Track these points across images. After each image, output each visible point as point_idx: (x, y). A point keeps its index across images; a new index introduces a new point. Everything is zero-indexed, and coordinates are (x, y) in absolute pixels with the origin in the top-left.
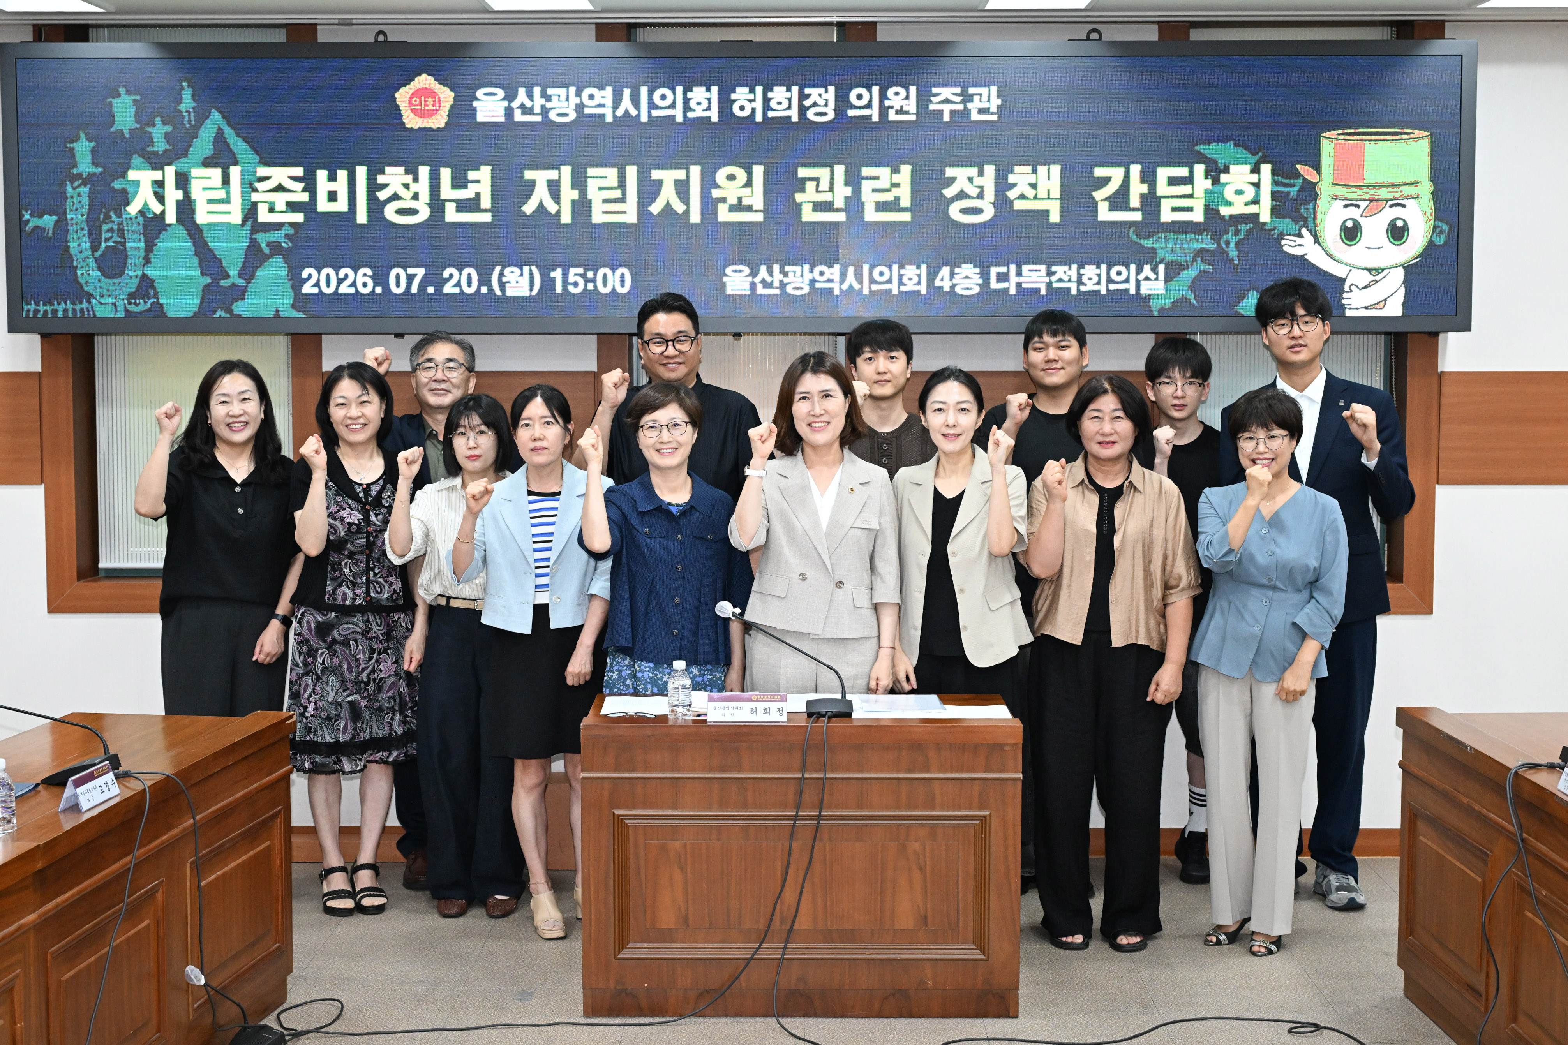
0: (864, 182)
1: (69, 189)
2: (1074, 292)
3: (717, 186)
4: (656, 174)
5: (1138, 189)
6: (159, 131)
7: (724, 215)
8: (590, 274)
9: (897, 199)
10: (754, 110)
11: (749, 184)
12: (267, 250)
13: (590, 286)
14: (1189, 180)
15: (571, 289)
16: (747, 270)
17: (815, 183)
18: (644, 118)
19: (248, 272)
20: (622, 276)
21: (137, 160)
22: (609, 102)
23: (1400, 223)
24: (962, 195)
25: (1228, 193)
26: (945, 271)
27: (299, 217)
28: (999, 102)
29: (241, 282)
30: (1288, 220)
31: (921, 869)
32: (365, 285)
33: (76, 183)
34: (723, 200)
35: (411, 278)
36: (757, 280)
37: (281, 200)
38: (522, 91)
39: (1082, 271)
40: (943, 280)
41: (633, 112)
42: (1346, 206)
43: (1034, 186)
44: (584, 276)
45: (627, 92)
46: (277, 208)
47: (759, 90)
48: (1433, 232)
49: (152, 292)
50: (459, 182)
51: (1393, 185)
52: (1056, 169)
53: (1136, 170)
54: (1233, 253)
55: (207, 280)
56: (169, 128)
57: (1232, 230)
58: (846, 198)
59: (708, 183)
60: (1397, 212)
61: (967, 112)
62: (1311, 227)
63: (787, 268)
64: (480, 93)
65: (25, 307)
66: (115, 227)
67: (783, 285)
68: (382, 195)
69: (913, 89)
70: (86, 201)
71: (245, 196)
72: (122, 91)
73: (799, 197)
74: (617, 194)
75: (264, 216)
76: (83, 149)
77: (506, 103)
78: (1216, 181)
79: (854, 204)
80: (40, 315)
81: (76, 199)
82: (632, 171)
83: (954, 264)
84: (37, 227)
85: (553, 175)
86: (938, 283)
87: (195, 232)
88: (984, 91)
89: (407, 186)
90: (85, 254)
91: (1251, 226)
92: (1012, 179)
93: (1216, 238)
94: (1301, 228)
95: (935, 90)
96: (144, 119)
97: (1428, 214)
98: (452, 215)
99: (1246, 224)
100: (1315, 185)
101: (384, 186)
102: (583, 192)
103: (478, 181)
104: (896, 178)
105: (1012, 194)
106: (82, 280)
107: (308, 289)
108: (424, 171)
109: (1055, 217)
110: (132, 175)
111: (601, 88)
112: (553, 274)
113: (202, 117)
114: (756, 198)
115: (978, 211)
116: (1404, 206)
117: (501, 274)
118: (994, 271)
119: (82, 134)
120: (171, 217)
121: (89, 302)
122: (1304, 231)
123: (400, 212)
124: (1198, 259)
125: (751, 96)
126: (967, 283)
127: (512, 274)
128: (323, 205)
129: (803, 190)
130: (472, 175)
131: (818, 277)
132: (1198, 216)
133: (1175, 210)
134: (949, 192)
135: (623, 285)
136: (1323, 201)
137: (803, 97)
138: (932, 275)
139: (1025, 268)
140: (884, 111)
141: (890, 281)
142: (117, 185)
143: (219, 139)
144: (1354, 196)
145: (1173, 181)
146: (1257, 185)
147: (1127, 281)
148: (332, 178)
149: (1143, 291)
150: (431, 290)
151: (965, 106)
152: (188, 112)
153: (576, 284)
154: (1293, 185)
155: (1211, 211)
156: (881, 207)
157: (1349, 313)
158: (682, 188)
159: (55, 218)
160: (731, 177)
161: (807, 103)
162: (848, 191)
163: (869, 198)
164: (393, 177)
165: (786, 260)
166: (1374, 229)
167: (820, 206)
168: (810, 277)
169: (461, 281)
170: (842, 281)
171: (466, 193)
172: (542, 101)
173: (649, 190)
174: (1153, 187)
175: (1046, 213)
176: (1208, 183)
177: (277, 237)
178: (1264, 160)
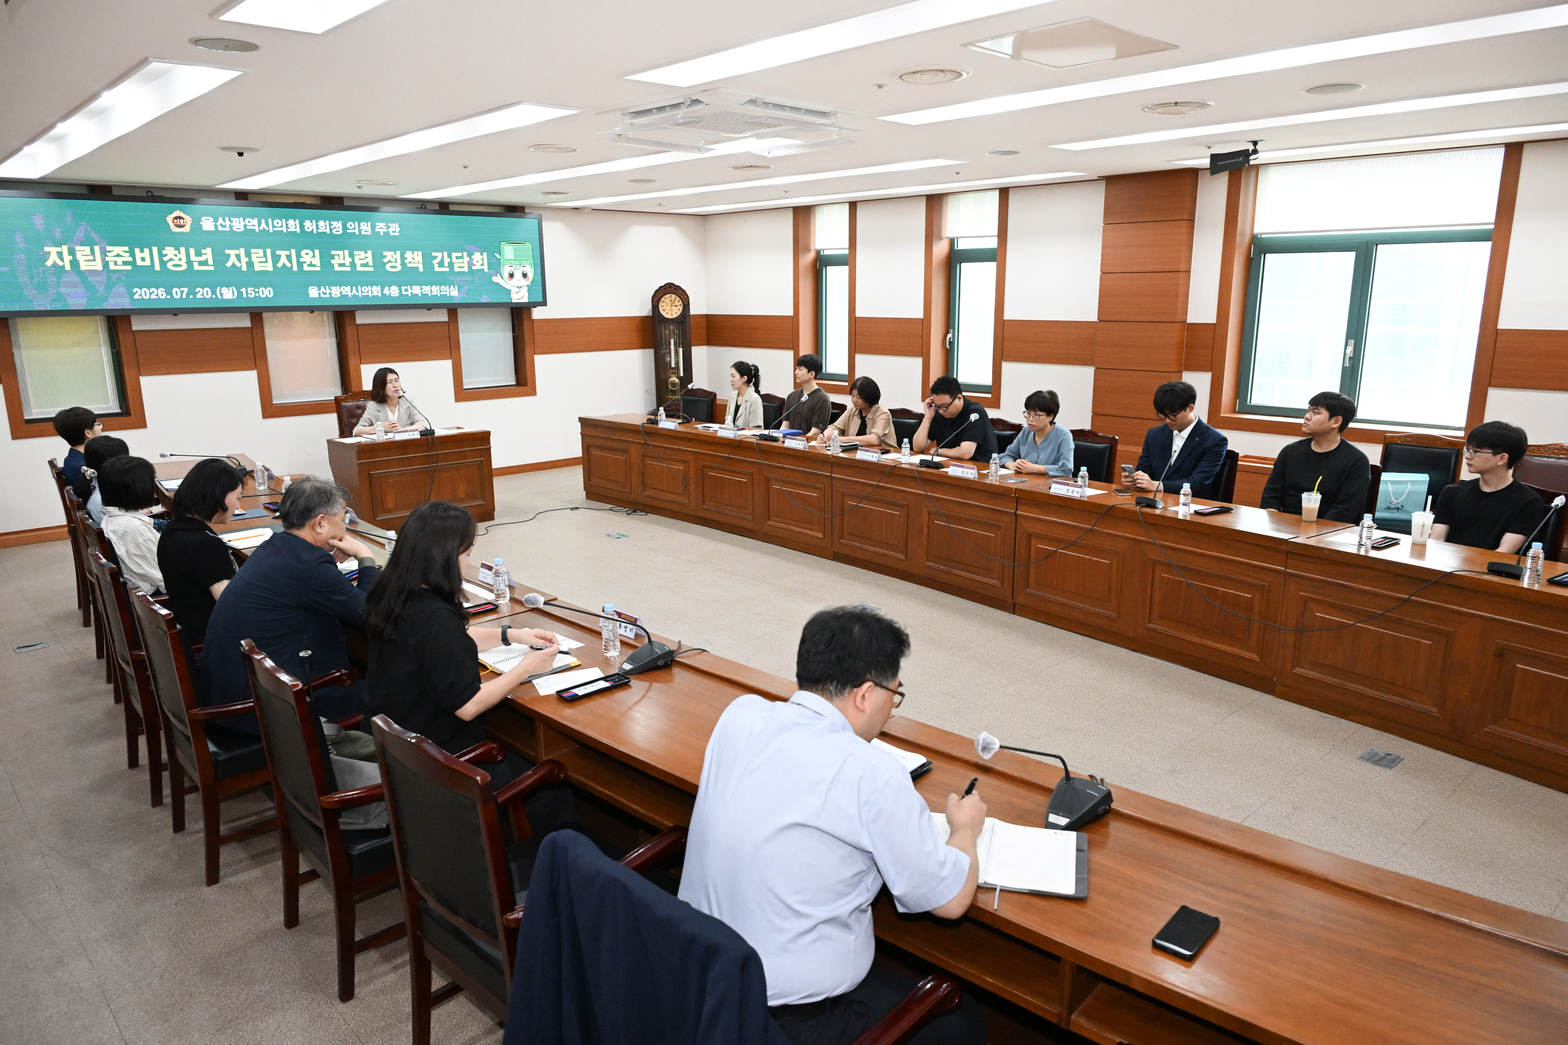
0: (355, 256)
1: (15, 255)
2: (430, 295)
3: (302, 257)
4: (278, 252)
5: (447, 260)
6: (57, 230)
7: (306, 268)
8: (257, 290)
9: (368, 262)
10: (313, 229)
11: (314, 256)
12: (115, 281)
13: (257, 295)
14: (462, 257)
15: (249, 295)
16: (316, 288)
17: (338, 256)
18: (271, 231)
19: (108, 290)
20: (269, 291)
21: (47, 243)
22: (257, 224)
23: (525, 272)
24: (390, 262)
25: (474, 262)
26: (387, 288)
27: (129, 268)
28: (399, 229)
29: (105, 294)
30: (493, 271)
31: (465, 478)
32: (162, 295)
33: (18, 253)
34: (305, 262)
35: (182, 292)
36: (321, 292)
37: (119, 260)
38: (220, 219)
39: (431, 288)
40: (386, 291)
41: (267, 229)
43: (413, 259)
44: (254, 291)
45: (263, 221)
46: (118, 264)
47: (314, 222)
49: (63, 299)
50: (199, 254)
52: (420, 253)
53: (445, 254)
54: (478, 282)
55: (89, 294)
56: (62, 229)
57: (476, 274)
58: (350, 262)
59: (299, 256)
60: (524, 269)
61: (388, 232)
63: (331, 287)
64: (203, 219)
66: (41, 272)
67: (330, 294)
68: (165, 259)
69: (369, 223)
70: (24, 260)
71: (102, 259)
72: (37, 212)
73: (333, 262)
74: (264, 260)
75: (112, 267)
76: (19, 237)
77: (214, 223)
78: (470, 258)
79: (353, 265)
81: (19, 259)
82: (269, 251)
83: (390, 286)
85: (237, 252)
86: (384, 292)
87: (81, 273)
88: (393, 225)
89: (176, 255)
90: (27, 283)
91: (482, 273)
92: (406, 256)
93: (472, 277)
95: (377, 224)
96: (49, 225)
98: (196, 267)
99: (480, 272)
100: (500, 260)
101: (166, 255)
102: (250, 259)
103: (206, 254)
104: (366, 255)
105: (406, 261)
106: (27, 294)
107: (136, 297)
108: (182, 249)
109: (421, 270)
110: (47, 248)
111: (253, 219)
112: (241, 290)
113: (77, 225)
114: (317, 261)
115: (395, 267)
117: (220, 290)
118: (403, 288)
119: (18, 231)
120: (68, 267)
121: (31, 304)
123: (174, 266)
124: (467, 284)
125: (311, 224)
126: (394, 292)
127: (225, 290)
128: (139, 263)
129: (334, 259)
130: (203, 251)
131: (343, 291)
132: (466, 269)
133: (459, 267)
134: (385, 260)
135: (270, 294)
136: (503, 265)
137: (330, 225)
138: (382, 291)
139: (413, 287)
140: (360, 230)
141: (368, 292)
142: (39, 253)
143: (88, 234)
144: (512, 263)
145: (457, 258)
146: (483, 259)
147: (446, 291)
148: (142, 251)
149: (452, 295)
150: (191, 297)
151: (388, 230)
152: (70, 222)
153: (251, 294)
154: (493, 260)
155: (470, 267)
156: (362, 265)
157: (513, 301)
158: (289, 257)
159: (9, 267)
160: (307, 254)
161: (332, 227)
162: (350, 260)
163: (358, 263)
164: (169, 251)
165: (331, 284)
166: (518, 275)
167: (340, 265)
168: (340, 290)
169: (204, 294)
170: (351, 292)
171: (203, 258)
172: (229, 223)
173: (276, 259)
174: (451, 259)
175: (418, 268)
176: (468, 259)
177: (119, 275)
178: (484, 251)
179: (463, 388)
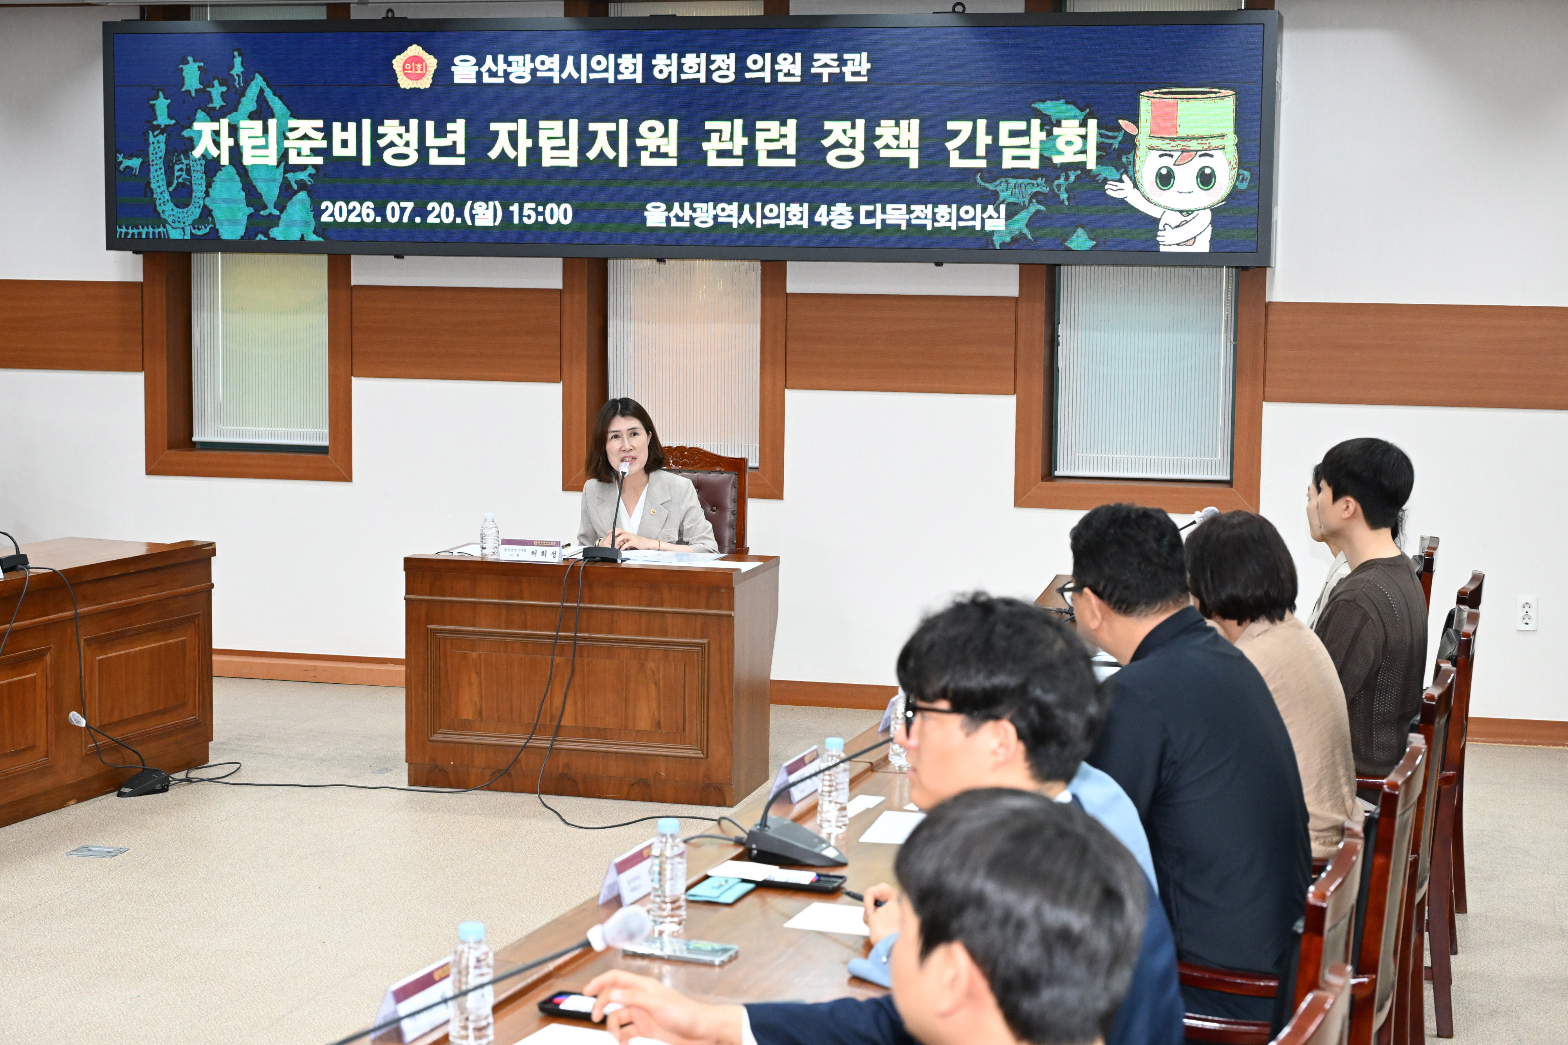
0: (757, 133)
1: (151, 139)
2: (929, 228)
3: (641, 137)
4: (592, 127)
5: (983, 140)
6: (217, 90)
7: (646, 160)
8: (540, 209)
9: (785, 148)
10: (670, 73)
11: (666, 135)
12: (295, 187)
13: (540, 219)
14: (1026, 133)
15: (525, 220)
16: (663, 206)
17: (718, 134)
18: (584, 80)
19: (281, 204)
20: (566, 210)
21: (200, 114)
22: (557, 67)
23: (1208, 171)
24: (838, 145)
25: (1060, 144)
26: (823, 208)
27: (319, 160)
28: (869, 66)
29: (276, 212)
30: (1111, 168)
31: (656, 684)
32: (368, 215)
33: (157, 132)
34: (645, 148)
35: (403, 210)
36: (672, 214)
37: (306, 146)
38: (489, 58)
39: (936, 210)
40: (821, 217)
41: (575, 75)
42: (1161, 156)
43: (897, 137)
44: (535, 210)
45: (570, 59)
46: (303, 153)
47: (675, 56)
48: (1237, 179)
49: (210, 219)
50: (441, 133)
51: (1202, 138)
52: (915, 123)
53: (982, 124)
54: (1063, 195)
55: (251, 210)
56: (224, 89)
57: (1063, 175)
58: (744, 147)
59: (634, 133)
60: (1206, 161)
61: (842, 74)
62: (1131, 173)
63: (695, 205)
64: (457, 60)
65: (119, 230)
66: (184, 168)
67: (692, 219)
68: (382, 143)
69: (798, 55)
70: (163, 146)
71: (279, 143)
72: (190, 59)
73: (705, 146)
74: (562, 143)
75: (293, 159)
76: (161, 105)
78: (1050, 133)
79: (750, 152)
80: (129, 237)
81: (156, 145)
82: (574, 124)
83: (831, 203)
84: (127, 167)
85: (512, 126)
86: (817, 219)
87: (242, 171)
88: (856, 56)
89: (400, 136)
90: (162, 189)
91: (1079, 172)
92: (878, 131)
93: (1049, 182)
94: (1122, 175)
95: (816, 56)
96: (206, 80)
97: (1233, 163)
98: (434, 159)
99: (1075, 170)
100: (1134, 136)
101: (383, 136)
102: (536, 141)
103: (455, 132)
104: (784, 130)
105: (878, 144)
106: (160, 209)
107: (325, 218)
108: (414, 123)
109: (914, 164)
110: (197, 126)
111: (550, 55)
112: (511, 208)
113: (248, 81)
114: (671, 146)
116: (1211, 156)
117: (472, 208)
118: (864, 209)
119: (161, 94)
120: (225, 160)
121: (164, 227)
122: (1125, 177)
123: (396, 156)
124: (1034, 201)
125: (668, 62)
126: (841, 219)
127: (480, 207)
128: (337, 151)
129: (709, 140)
130: (450, 126)
131: (720, 213)
132: (1034, 164)
133: (1015, 158)
134: (827, 142)
135: (566, 217)
136: (1141, 151)
137: (709, 62)
138: (812, 212)
139: (889, 207)
140: (774, 73)
141: (778, 217)
142: (186, 133)
143: (261, 98)
144: (1169, 147)
145: (1013, 134)
146: (1084, 137)
147: (974, 219)
148: (344, 129)
149: (988, 228)
150: (418, 220)
151: (841, 70)
152: (238, 75)
153: (529, 217)
154: (1114, 138)
155: (1045, 160)
156: (771, 154)
158: (613, 138)
159: (140, 160)
160: (652, 129)
161: (713, 67)
162: (745, 141)
163: (762, 147)
164: (391, 128)
165: (695, 198)
166: (1186, 176)
167: (722, 154)
168: (714, 212)
169: (441, 213)
170: (739, 217)
171: (446, 142)
172: (505, 66)
173: (587, 139)
174: (996, 138)
175: (906, 160)
176: (1043, 135)
177: (303, 176)
178: (1091, 116)
179: (1057, 473)
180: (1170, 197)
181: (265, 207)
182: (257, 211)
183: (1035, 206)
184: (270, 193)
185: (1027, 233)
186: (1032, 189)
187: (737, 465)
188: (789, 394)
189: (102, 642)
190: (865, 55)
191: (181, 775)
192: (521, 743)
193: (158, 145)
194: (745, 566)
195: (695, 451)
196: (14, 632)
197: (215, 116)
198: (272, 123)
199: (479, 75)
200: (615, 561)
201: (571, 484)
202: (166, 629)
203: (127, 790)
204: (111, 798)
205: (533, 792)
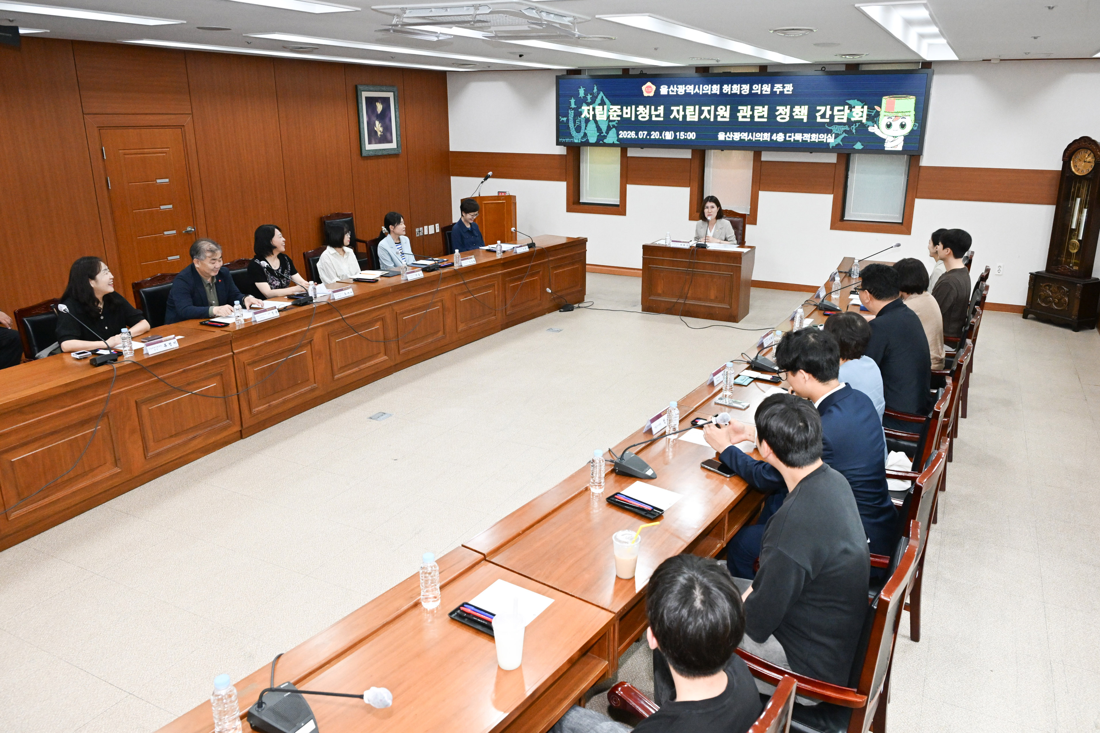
0: (755, 110)
1: (570, 112)
2: (809, 141)
3: (718, 111)
4: (703, 108)
5: (829, 113)
6: (589, 97)
7: (719, 119)
8: (686, 134)
9: (764, 115)
10: (728, 91)
11: (726, 111)
12: (612, 127)
13: (686, 137)
14: (843, 110)
15: (681, 138)
16: (724, 134)
17: (743, 111)
18: (701, 93)
19: (607, 133)
20: (693, 135)
21: (584, 104)
22: (692, 89)
23: (903, 123)
24: (781, 114)
25: (854, 114)
26: (775, 134)
27: (619, 119)
28: (792, 88)
29: (606, 135)
30: (871, 122)
32: (633, 136)
33: (571, 110)
34: (719, 115)
35: (644, 134)
36: (726, 136)
37: (615, 114)
38: (672, 86)
39: (811, 135)
40: (774, 137)
41: (698, 92)
43: (800, 112)
44: (684, 134)
45: (697, 86)
46: (614, 116)
47: (730, 85)
49: (586, 136)
50: (656, 110)
52: (807, 107)
53: (829, 107)
54: (854, 131)
55: (598, 134)
56: (591, 96)
57: (854, 125)
58: (750, 115)
59: (716, 110)
60: (903, 120)
61: (783, 91)
63: (734, 133)
64: (662, 87)
65: (560, 140)
66: (579, 121)
67: (733, 138)
68: (638, 113)
69: (770, 85)
70: (573, 114)
71: (607, 113)
72: (581, 87)
73: (738, 114)
74: (693, 113)
75: (611, 118)
76: (573, 101)
77: (668, 89)
78: (851, 111)
79: (752, 117)
80: (563, 141)
82: (697, 107)
83: (777, 133)
84: (562, 120)
85: (678, 108)
86: (772, 138)
87: (596, 122)
88: (788, 85)
89: (644, 111)
90: (573, 127)
91: (860, 123)
92: (794, 110)
93: (849, 127)
95: (775, 85)
96: (586, 94)
98: (654, 118)
99: (858, 123)
100: (880, 112)
101: (639, 111)
102: (685, 113)
103: (660, 110)
104: (764, 109)
105: (794, 114)
106: (572, 133)
107: (620, 136)
108: (648, 107)
109: (805, 120)
110: (583, 108)
111: (691, 85)
112: (677, 134)
113: (598, 94)
114: (727, 114)
115: (784, 118)
117: (665, 134)
118: (788, 135)
119: (572, 98)
120: (591, 118)
121: (573, 139)
123: (642, 117)
124: (844, 133)
125: (728, 87)
126: (780, 138)
127: (667, 133)
128: (625, 116)
129: (739, 112)
130: (659, 108)
131: (742, 136)
132: (845, 121)
133: (838, 119)
134: (777, 113)
135: (693, 137)
136: (881, 117)
137: (741, 87)
138: (771, 136)
139: (796, 134)
140: (762, 91)
141: (760, 137)
142: (580, 110)
143: (602, 100)
144: (891, 115)
145: (839, 111)
146: (862, 112)
147: (824, 138)
148: (627, 109)
149: (828, 141)
150: (648, 137)
152: (595, 92)
153: (682, 136)
154: (873, 112)
155: (849, 119)
156: (759, 117)
157: (886, 149)
158: (709, 112)
159: (566, 118)
160: (722, 109)
161: (742, 89)
162: (751, 113)
163: (756, 115)
164: (641, 108)
165: (734, 131)
166: (896, 125)
167: (744, 117)
168: (740, 136)
169: (655, 135)
170: (748, 137)
171: (657, 113)
172: (676, 89)
173: (701, 112)
174: (833, 112)
175: (803, 119)
176: (849, 111)
177: (614, 123)
178: (865, 105)
179: (845, 219)
180: (891, 132)
181: (603, 133)
182: (600, 134)
183: (844, 135)
184: (604, 128)
185: (841, 143)
186: (844, 129)
187: (743, 216)
188: (760, 192)
189: (556, 268)
190: (791, 85)
191: (576, 305)
192: (676, 301)
193: (571, 113)
194: (745, 250)
195: (731, 211)
196: (532, 266)
197: (588, 104)
198: (605, 107)
199: (668, 92)
200: (705, 248)
201: (691, 218)
202: (573, 264)
203: (562, 310)
204: (558, 312)
205: (678, 315)
